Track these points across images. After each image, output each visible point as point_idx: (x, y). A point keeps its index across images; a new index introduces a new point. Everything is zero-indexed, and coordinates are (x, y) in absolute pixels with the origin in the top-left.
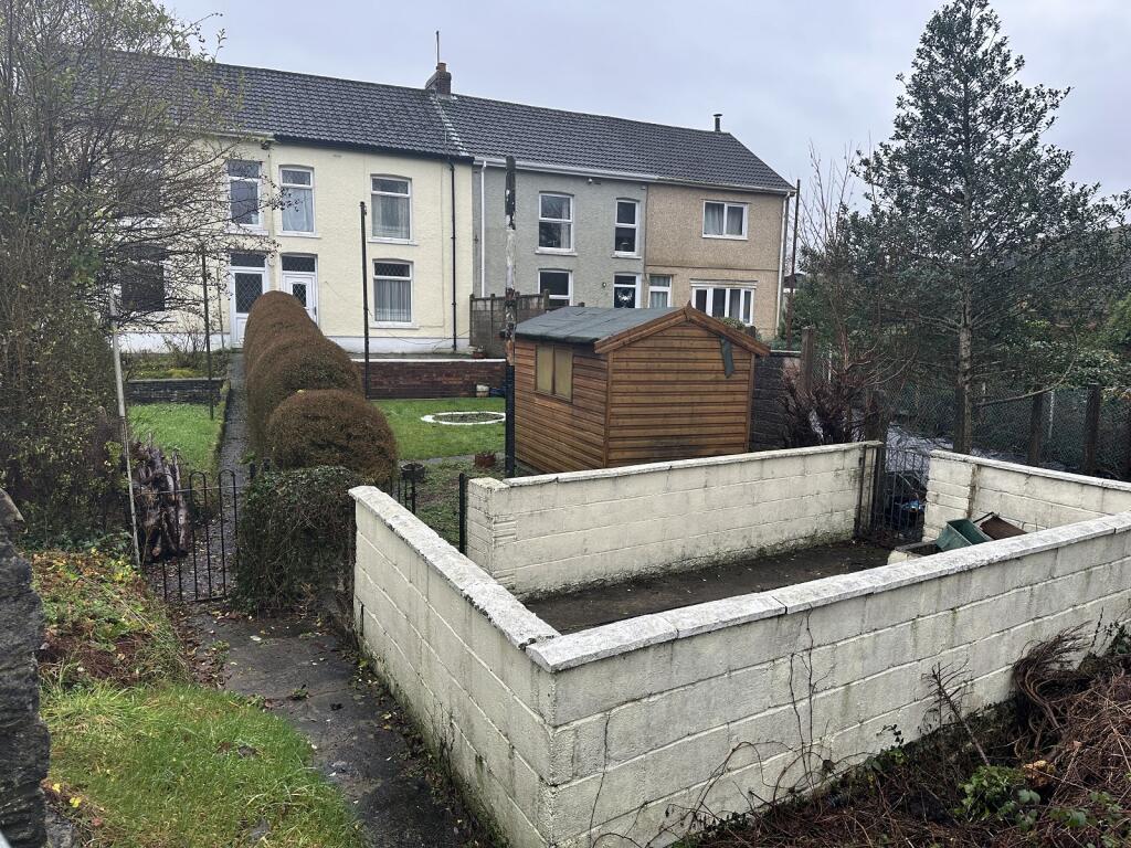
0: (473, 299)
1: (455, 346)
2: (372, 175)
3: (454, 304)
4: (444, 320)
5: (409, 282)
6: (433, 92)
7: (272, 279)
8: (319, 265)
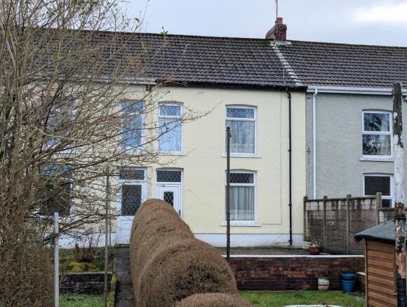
0: (306, 200)
1: (291, 241)
2: (226, 106)
3: (290, 205)
4: (282, 219)
5: (253, 187)
6: (272, 40)
7: (149, 189)
8: (184, 176)
